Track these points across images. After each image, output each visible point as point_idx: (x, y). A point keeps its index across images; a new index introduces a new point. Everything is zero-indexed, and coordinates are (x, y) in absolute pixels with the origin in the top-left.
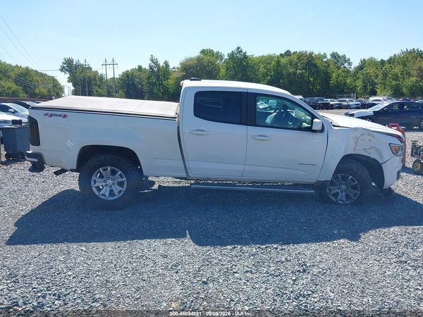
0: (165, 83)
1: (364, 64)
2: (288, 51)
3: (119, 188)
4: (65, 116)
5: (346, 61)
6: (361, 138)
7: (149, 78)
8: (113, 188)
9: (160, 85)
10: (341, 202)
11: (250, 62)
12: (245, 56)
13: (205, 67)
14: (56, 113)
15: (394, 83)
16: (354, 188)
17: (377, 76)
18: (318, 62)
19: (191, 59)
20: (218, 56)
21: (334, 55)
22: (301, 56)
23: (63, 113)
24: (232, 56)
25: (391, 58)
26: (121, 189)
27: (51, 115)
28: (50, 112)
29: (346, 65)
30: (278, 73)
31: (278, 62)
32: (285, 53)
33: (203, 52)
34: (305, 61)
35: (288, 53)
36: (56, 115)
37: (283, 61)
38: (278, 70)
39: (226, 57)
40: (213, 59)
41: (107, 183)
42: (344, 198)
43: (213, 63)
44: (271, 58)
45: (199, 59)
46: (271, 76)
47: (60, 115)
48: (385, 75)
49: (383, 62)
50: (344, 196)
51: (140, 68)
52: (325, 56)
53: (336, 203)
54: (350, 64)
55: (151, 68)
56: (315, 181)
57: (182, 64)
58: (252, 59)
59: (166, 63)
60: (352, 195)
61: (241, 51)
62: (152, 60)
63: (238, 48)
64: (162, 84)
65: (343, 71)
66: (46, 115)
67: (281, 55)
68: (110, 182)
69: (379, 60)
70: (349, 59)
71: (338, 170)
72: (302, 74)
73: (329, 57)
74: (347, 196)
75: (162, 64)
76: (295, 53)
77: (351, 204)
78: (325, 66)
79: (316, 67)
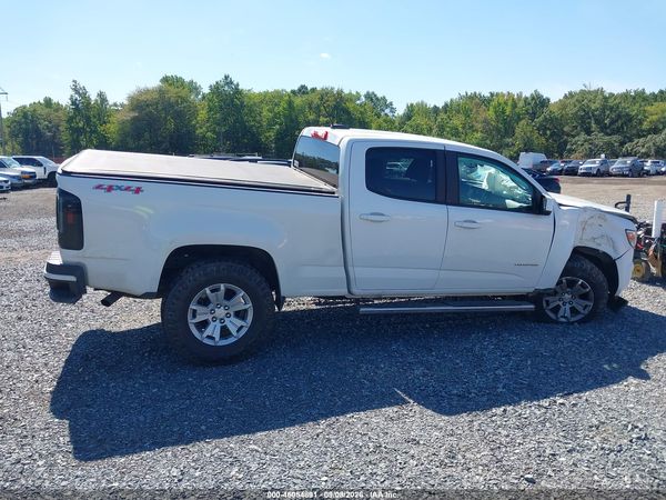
0: (100, 129)
1: (411, 111)
2: (303, 87)
3: (239, 323)
4: (138, 190)
5: (387, 106)
6: (590, 222)
7: (70, 120)
8: (227, 323)
9: (92, 132)
10: (563, 320)
11: (246, 99)
12: (237, 91)
13: (171, 105)
14: (120, 183)
16: (584, 297)
18: (350, 106)
19: (147, 91)
20: (193, 88)
21: (370, 96)
22: (325, 94)
23: (135, 185)
24: (216, 89)
25: (446, 105)
26: (243, 323)
27: (110, 189)
28: (107, 183)
29: (387, 111)
30: (292, 121)
31: (290, 103)
32: (300, 90)
33: (165, 80)
34: (332, 104)
35: (303, 90)
36: (120, 188)
37: (298, 101)
38: (290, 115)
39: (206, 90)
40: (183, 93)
41: (216, 314)
42: (568, 314)
43: (184, 100)
44: (278, 95)
45: (160, 91)
46: (280, 124)
47: (128, 189)
49: (436, 109)
50: (568, 311)
51: (48, 102)
52: (358, 96)
53: (557, 322)
54: (393, 110)
55: (74, 103)
56: (532, 290)
57: (131, 99)
58: (249, 95)
59: (101, 95)
60: (580, 308)
61: (232, 83)
62: (76, 90)
63: (226, 77)
64: (95, 132)
65: (385, 121)
66: (99, 187)
67: (293, 92)
68: (220, 312)
69: (431, 106)
71: (566, 272)
73: (363, 99)
74: (574, 311)
75: (93, 97)
76: (314, 90)
77: (579, 322)
78: (361, 113)
79: (348, 113)
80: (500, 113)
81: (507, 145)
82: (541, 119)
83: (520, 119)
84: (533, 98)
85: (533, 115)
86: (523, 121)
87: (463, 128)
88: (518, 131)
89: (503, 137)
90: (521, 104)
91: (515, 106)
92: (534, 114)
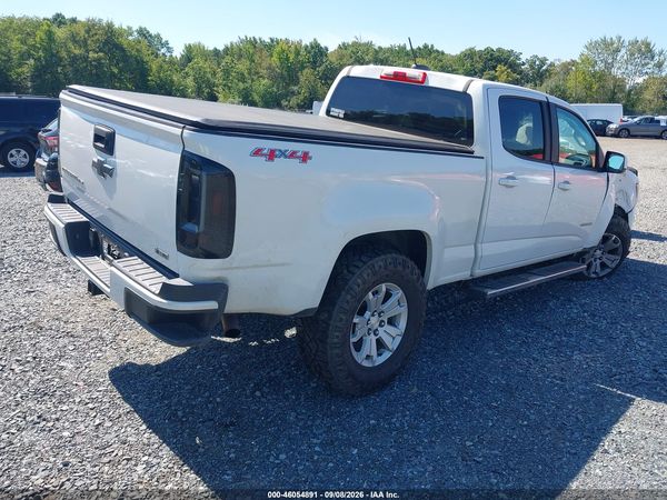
1: (191, 53)
4: (305, 158)
5: (163, 45)
10: (594, 276)
15: (241, 85)
17: (214, 74)
18: (123, 41)
21: (142, 32)
25: (227, 48)
26: (397, 331)
27: (272, 155)
34: (102, 38)
35: (59, 19)
36: (283, 154)
38: (50, 48)
42: (599, 269)
47: (293, 155)
48: (227, 72)
49: (216, 52)
52: (130, 31)
54: (170, 50)
65: (164, 62)
66: (257, 152)
69: (211, 48)
70: (167, 43)
72: (98, 60)
73: (136, 34)
76: (73, 20)
78: (138, 50)
79: (123, 50)
80: (284, 59)
81: (293, 93)
82: (323, 67)
83: (303, 68)
84: (312, 47)
85: (314, 64)
86: (306, 70)
87: (249, 74)
88: (302, 79)
89: (288, 85)
90: (303, 52)
91: (298, 53)
92: (315, 62)
